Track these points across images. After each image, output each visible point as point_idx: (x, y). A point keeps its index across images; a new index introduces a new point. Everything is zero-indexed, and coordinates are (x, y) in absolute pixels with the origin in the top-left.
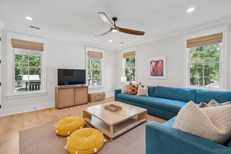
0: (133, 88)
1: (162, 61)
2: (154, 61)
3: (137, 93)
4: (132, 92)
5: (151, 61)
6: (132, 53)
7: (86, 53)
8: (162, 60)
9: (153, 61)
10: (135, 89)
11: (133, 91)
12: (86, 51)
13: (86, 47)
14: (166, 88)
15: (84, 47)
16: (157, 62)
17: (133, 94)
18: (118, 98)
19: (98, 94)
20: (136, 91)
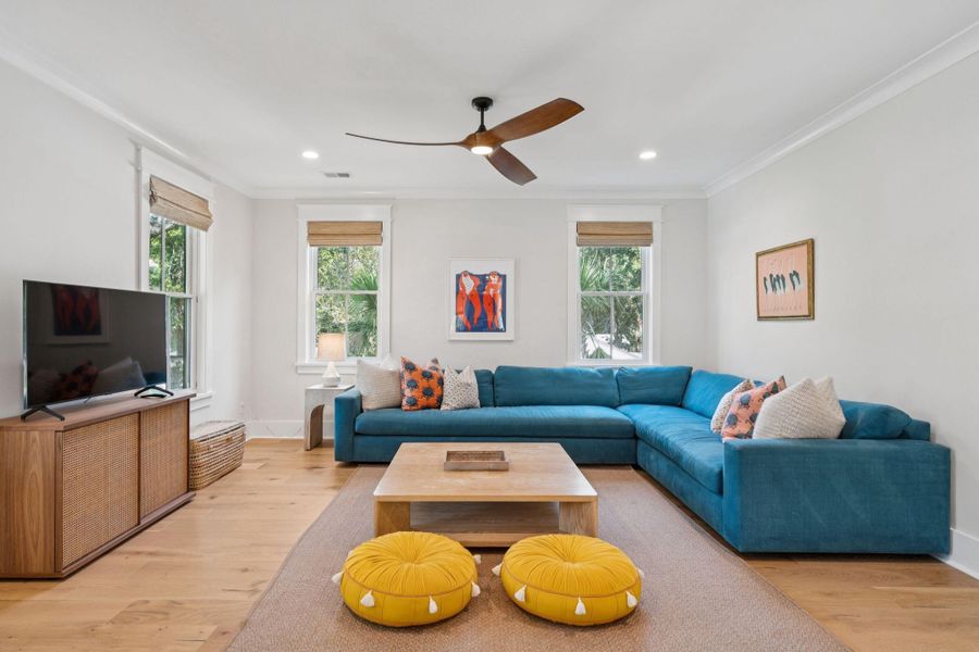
0: (423, 383)
1: (503, 278)
2: (471, 275)
3: (440, 400)
4: (423, 401)
5: (460, 272)
6: (363, 229)
7: (143, 191)
8: (502, 273)
9: (466, 273)
10: (433, 383)
11: (428, 392)
12: (138, 172)
13: (138, 150)
14: (535, 370)
15: (132, 149)
16: (483, 280)
17: (428, 407)
18: (357, 434)
19: (224, 437)
20: (437, 392)
